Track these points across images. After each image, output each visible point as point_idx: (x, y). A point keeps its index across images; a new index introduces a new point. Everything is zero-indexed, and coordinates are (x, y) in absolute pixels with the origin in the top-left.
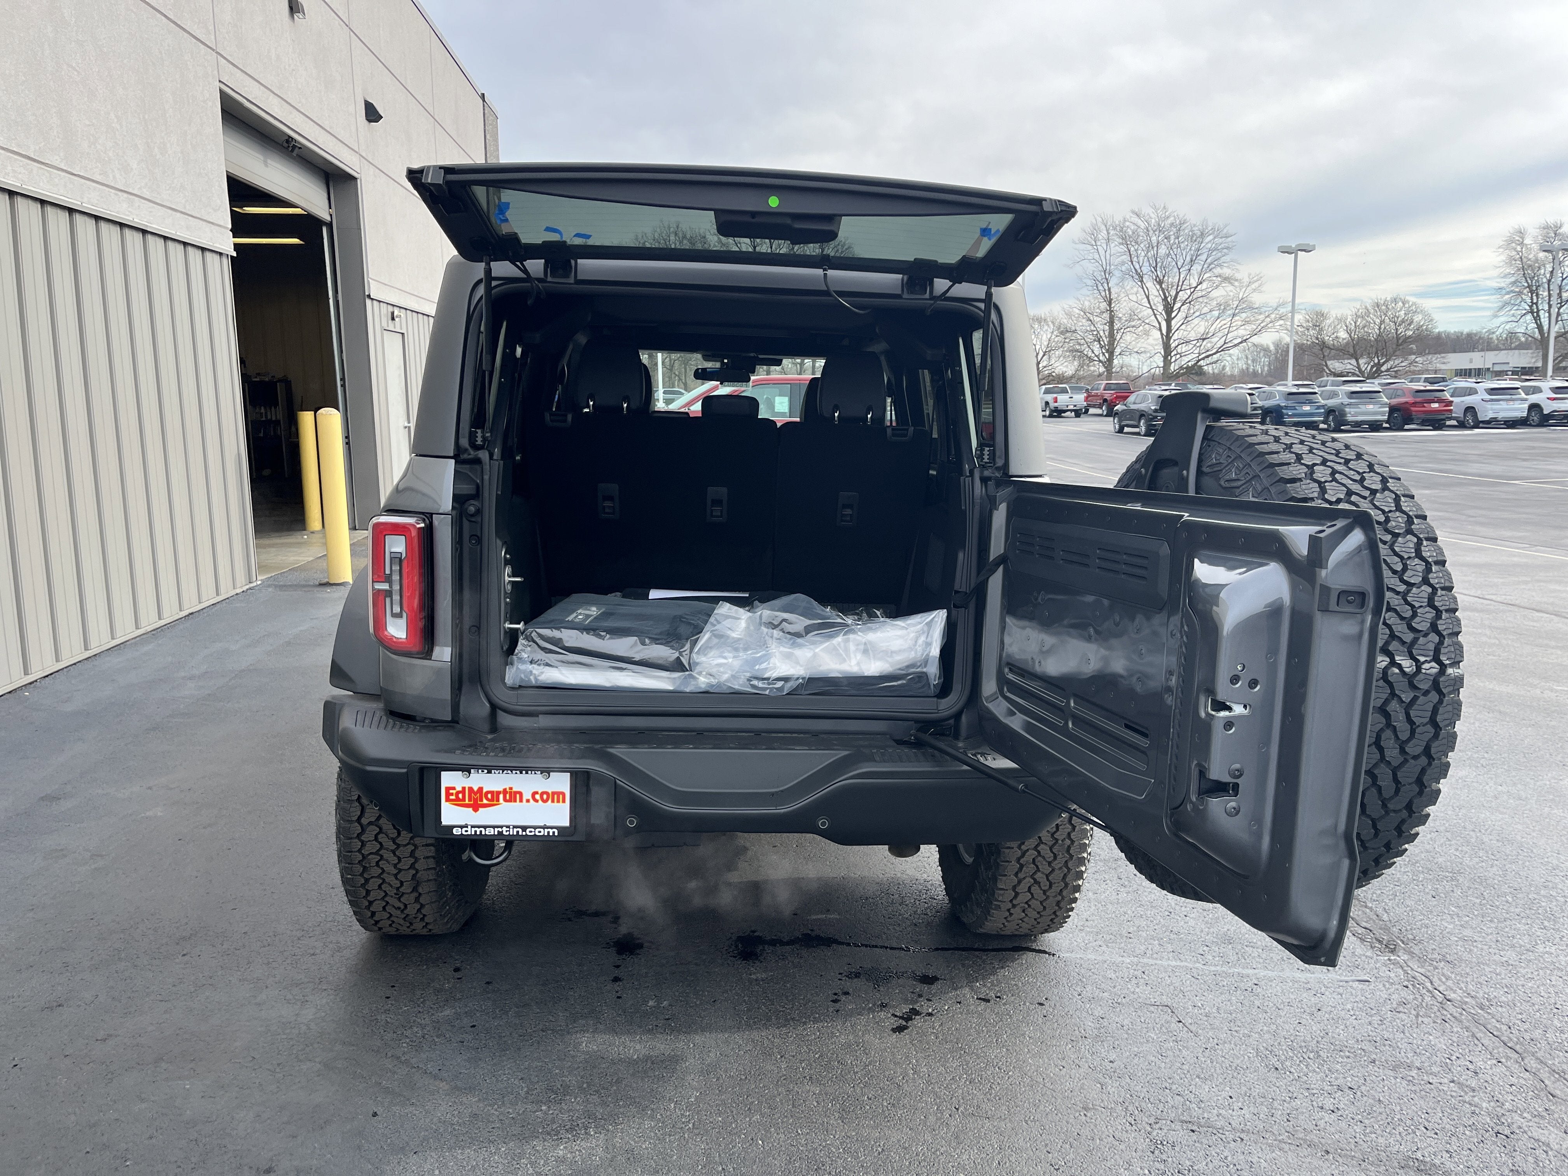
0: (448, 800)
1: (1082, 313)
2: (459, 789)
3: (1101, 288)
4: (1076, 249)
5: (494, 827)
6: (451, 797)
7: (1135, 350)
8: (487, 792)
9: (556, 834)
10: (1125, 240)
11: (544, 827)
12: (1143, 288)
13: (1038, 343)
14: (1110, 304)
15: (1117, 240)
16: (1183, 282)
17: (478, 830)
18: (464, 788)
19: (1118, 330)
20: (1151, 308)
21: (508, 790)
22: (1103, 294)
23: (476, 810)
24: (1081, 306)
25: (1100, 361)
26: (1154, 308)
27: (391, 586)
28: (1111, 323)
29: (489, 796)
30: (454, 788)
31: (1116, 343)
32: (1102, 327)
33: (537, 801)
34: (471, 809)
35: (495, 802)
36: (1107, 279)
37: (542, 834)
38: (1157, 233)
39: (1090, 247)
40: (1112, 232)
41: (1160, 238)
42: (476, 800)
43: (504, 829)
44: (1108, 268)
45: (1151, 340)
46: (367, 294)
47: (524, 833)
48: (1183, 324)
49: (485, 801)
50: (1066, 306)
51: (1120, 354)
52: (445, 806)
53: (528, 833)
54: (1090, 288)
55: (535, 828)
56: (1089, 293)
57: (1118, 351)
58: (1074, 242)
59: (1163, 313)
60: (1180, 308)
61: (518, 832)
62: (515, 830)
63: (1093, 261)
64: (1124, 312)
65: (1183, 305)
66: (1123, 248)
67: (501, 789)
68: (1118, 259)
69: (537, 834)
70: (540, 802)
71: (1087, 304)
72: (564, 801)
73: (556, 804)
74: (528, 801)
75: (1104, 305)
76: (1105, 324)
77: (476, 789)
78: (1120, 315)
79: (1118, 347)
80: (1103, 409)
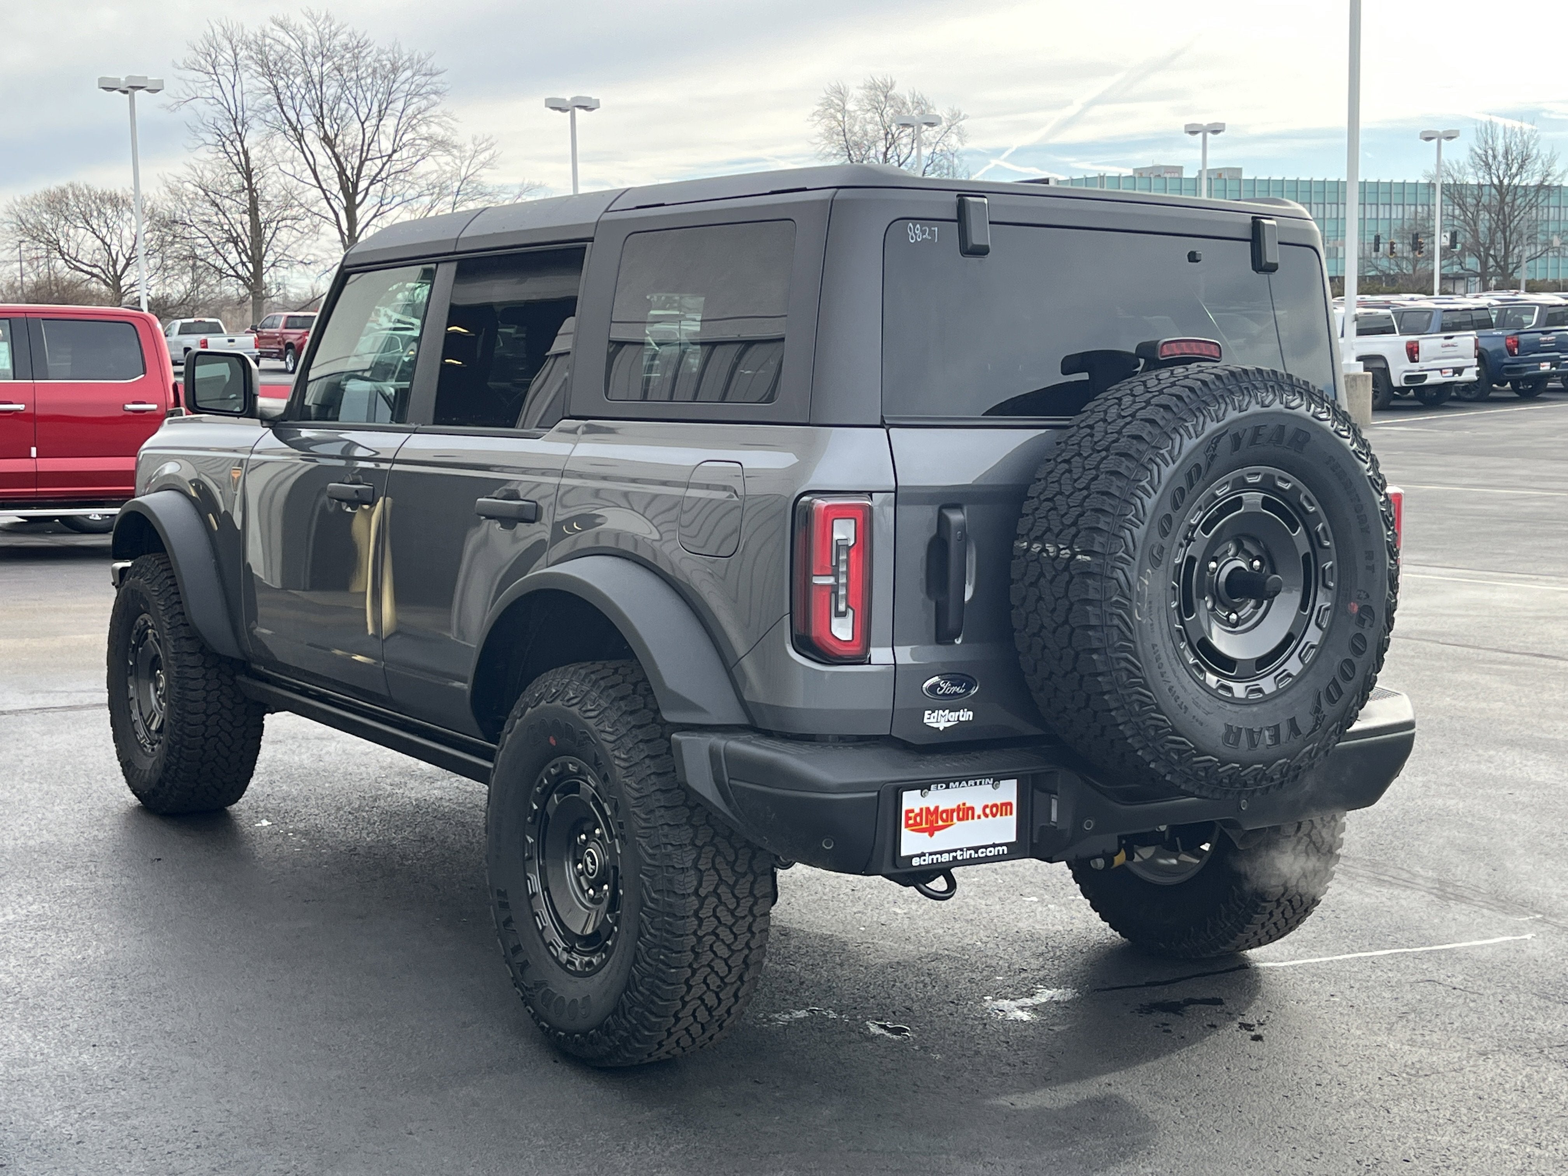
1: (201, 193)
3: (230, 149)
4: (180, 79)
7: (300, 258)
10: (268, 69)
12: (303, 152)
13: (115, 241)
14: (249, 178)
15: (253, 66)
16: (369, 145)
19: (268, 222)
20: (321, 187)
22: (235, 159)
24: (198, 179)
25: (238, 276)
26: (325, 187)
28: (253, 211)
31: (264, 246)
32: (237, 216)
36: (240, 135)
38: (319, 59)
39: (206, 77)
40: (243, 53)
41: (324, 68)
44: (240, 113)
45: (323, 240)
48: (375, 216)
50: (170, 179)
51: (273, 265)
54: (212, 148)
56: (210, 157)
57: (269, 258)
58: (175, 65)
59: (341, 195)
60: (367, 189)
63: (212, 101)
64: (275, 191)
65: (371, 183)
66: (265, 82)
68: (260, 101)
71: (209, 175)
75: (237, 179)
76: (244, 212)
78: (268, 198)
79: (271, 252)
80: (288, 360)
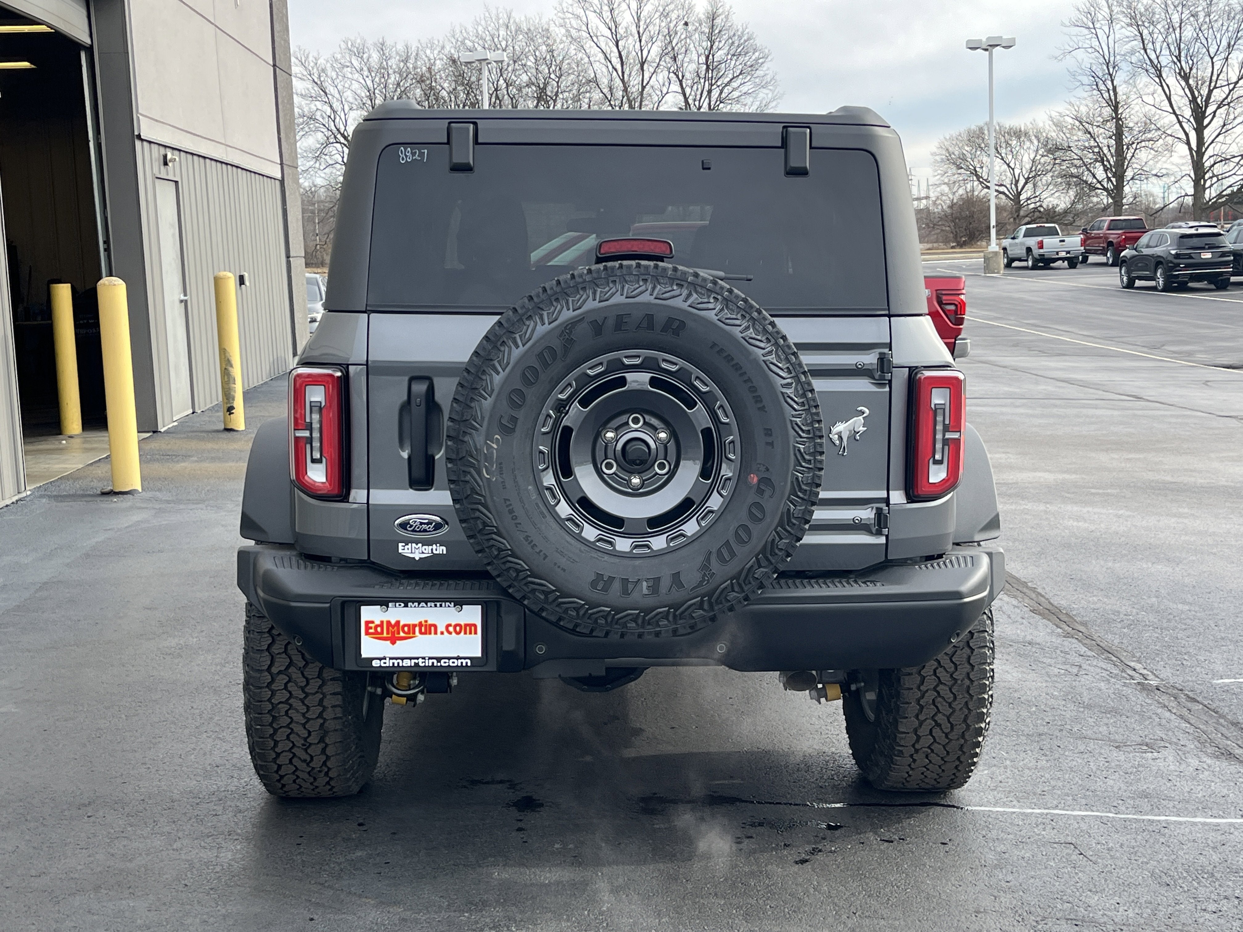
0: (367, 633)
1: (1077, 123)
2: (377, 622)
3: (1102, 87)
4: (1065, 34)
5: (410, 659)
6: (371, 631)
7: (1154, 172)
8: (405, 626)
9: (469, 664)
10: (1135, 21)
11: (458, 658)
12: (1162, 86)
13: (1018, 166)
14: (1116, 110)
15: (1124, 19)
16: (1218, 75)
17: (396, 662)
18: (382, 622)
19: (1129, 145)
20: (1174, 113)
21: (423, 623)
22: (1106, 95)
23: (393, 643)
24: (1075, 113)
25: (1105, 189)
26: (1178, 112)
27: (311, 434)
28: (1119, 135)
29: (406, 629)
30: (373, 622)
31: (1126, 164)
32: (1105, 142)
33: (450, 633)
34: (388, 642)
35: (411, 635)
36: (1111, 75)
37: (455, 664)
38: (1179, 9)
39: (1086, 31)
40: (1116, 9)
41: (1183, 16)
42: (393, 633)
43: (420, 660)
44: (1112, 59)
45: (1175, 158)
46: (136, 133)
47: (439, 664)
48: (1219, 134)
49: (402, 634)
50: (1054, 114)
51: (1132, 179)
52: (364, 638)
53: (443, 664)
54: (1088, 88)
55: (449, 658)
56: (1085, 95)
57: (1129, 174)
58: (1063, 24)
59: (1192, 120)
60: (1215, 112)
61: (433, 663)
62: (431, 661)
63: (1090, 50)
64: (1136, 120)
65: (1219, 107)
66: (1132, 31)
67: (417, 622)
68: (1127, 47)
69: (451, 664)
70: (454, 634)
71: (1084, 109)
72: (476, 633)
73: (468, 635)
74: (442, 633)
75: (1107, 111)
76: (1110, 137)
77: (393, 622)
78: (1131, 125)
79: (1130, 169)
80: (1109, 255)
